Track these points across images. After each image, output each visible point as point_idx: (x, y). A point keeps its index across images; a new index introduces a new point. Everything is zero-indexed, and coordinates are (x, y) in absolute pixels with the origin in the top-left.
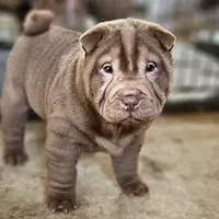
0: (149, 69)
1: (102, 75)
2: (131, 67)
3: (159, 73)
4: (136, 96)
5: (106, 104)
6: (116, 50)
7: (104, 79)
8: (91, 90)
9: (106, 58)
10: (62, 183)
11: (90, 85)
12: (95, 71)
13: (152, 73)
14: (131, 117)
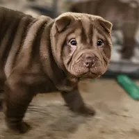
7: (71, 49)
13: (101, 46)
14: (89, 71)
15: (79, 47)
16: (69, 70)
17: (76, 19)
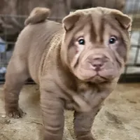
0: (112, 42)
1: (76, 46)
11: (68, 54)
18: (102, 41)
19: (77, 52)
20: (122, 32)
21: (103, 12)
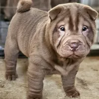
0: (84, 30)
1: (59, 32)
2: (75, 28)
3: (89, 32)
4: (77, 43)
5: (61, 47)
6: (67, 19)
7: (60, 34)
8: (53, 40)
9: (62, 23)
10: (36, 89)
11: (53, 38)
12: (56, 30)
13: (85, 32)
14: (74, 54)
15: (66, 33)
16: (58, 52)
17: (65, 8)
18: (77, 29)
19: (59, 36)
20: (91, 22)
21: (78, 7)
